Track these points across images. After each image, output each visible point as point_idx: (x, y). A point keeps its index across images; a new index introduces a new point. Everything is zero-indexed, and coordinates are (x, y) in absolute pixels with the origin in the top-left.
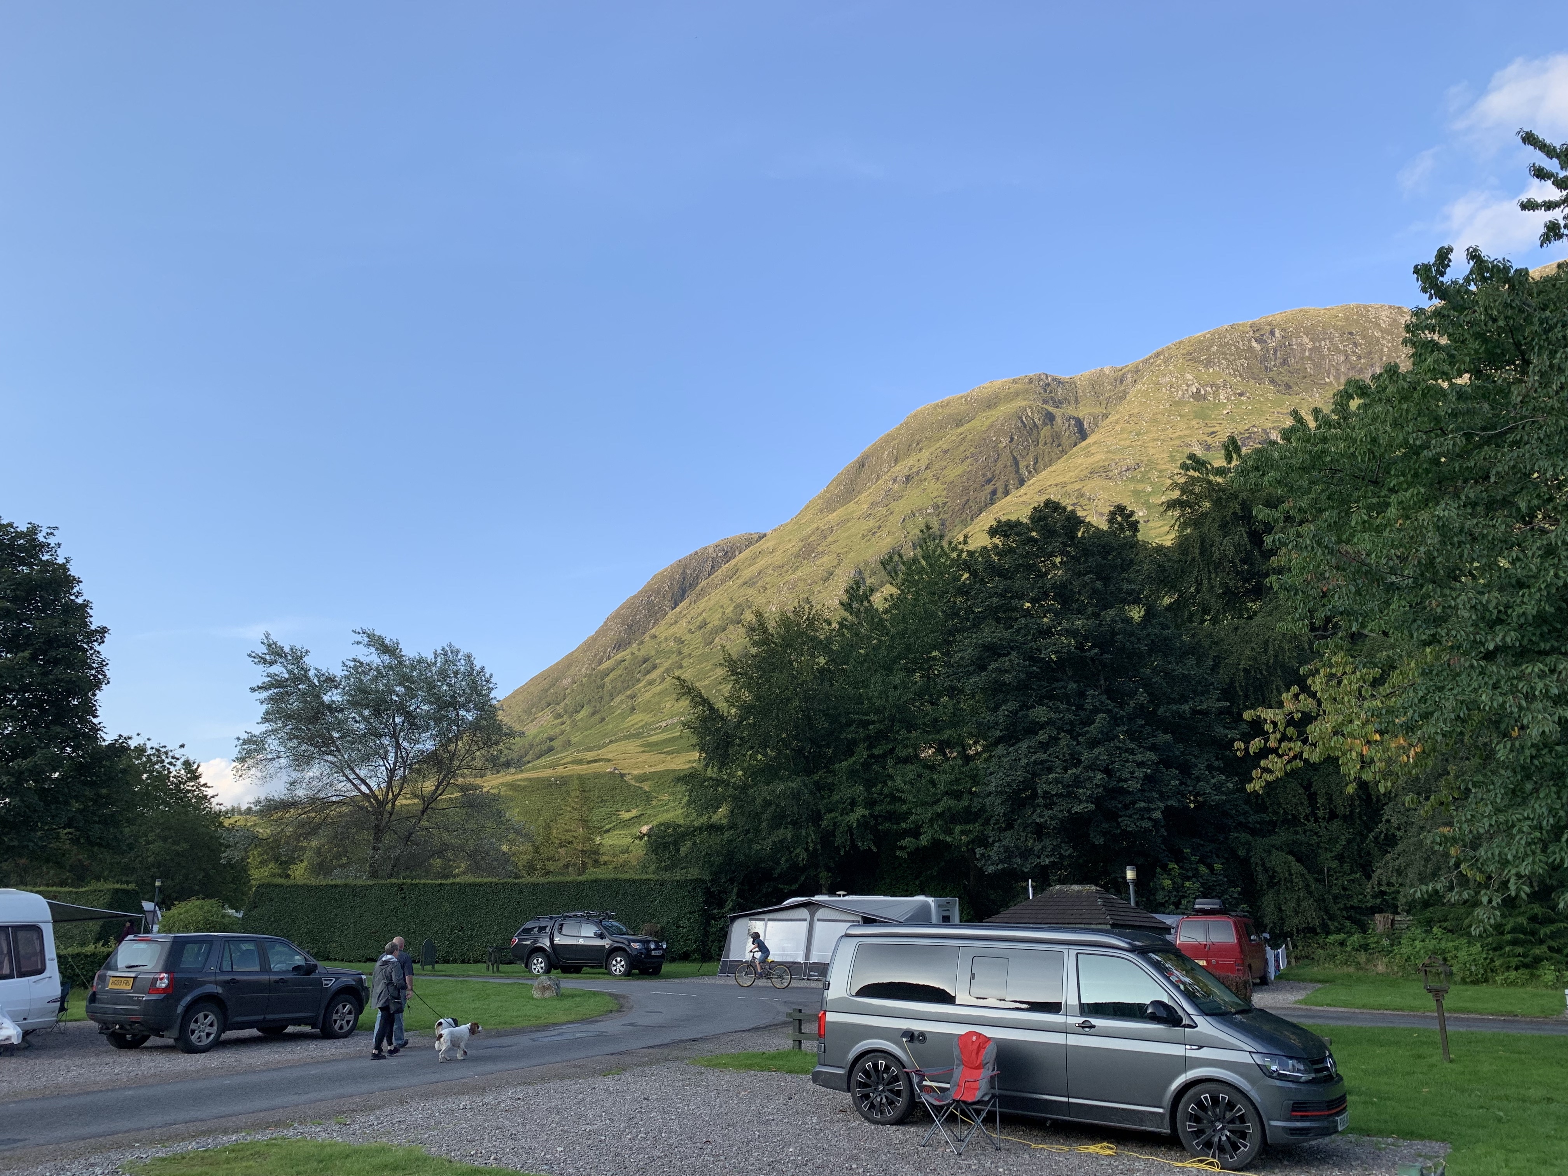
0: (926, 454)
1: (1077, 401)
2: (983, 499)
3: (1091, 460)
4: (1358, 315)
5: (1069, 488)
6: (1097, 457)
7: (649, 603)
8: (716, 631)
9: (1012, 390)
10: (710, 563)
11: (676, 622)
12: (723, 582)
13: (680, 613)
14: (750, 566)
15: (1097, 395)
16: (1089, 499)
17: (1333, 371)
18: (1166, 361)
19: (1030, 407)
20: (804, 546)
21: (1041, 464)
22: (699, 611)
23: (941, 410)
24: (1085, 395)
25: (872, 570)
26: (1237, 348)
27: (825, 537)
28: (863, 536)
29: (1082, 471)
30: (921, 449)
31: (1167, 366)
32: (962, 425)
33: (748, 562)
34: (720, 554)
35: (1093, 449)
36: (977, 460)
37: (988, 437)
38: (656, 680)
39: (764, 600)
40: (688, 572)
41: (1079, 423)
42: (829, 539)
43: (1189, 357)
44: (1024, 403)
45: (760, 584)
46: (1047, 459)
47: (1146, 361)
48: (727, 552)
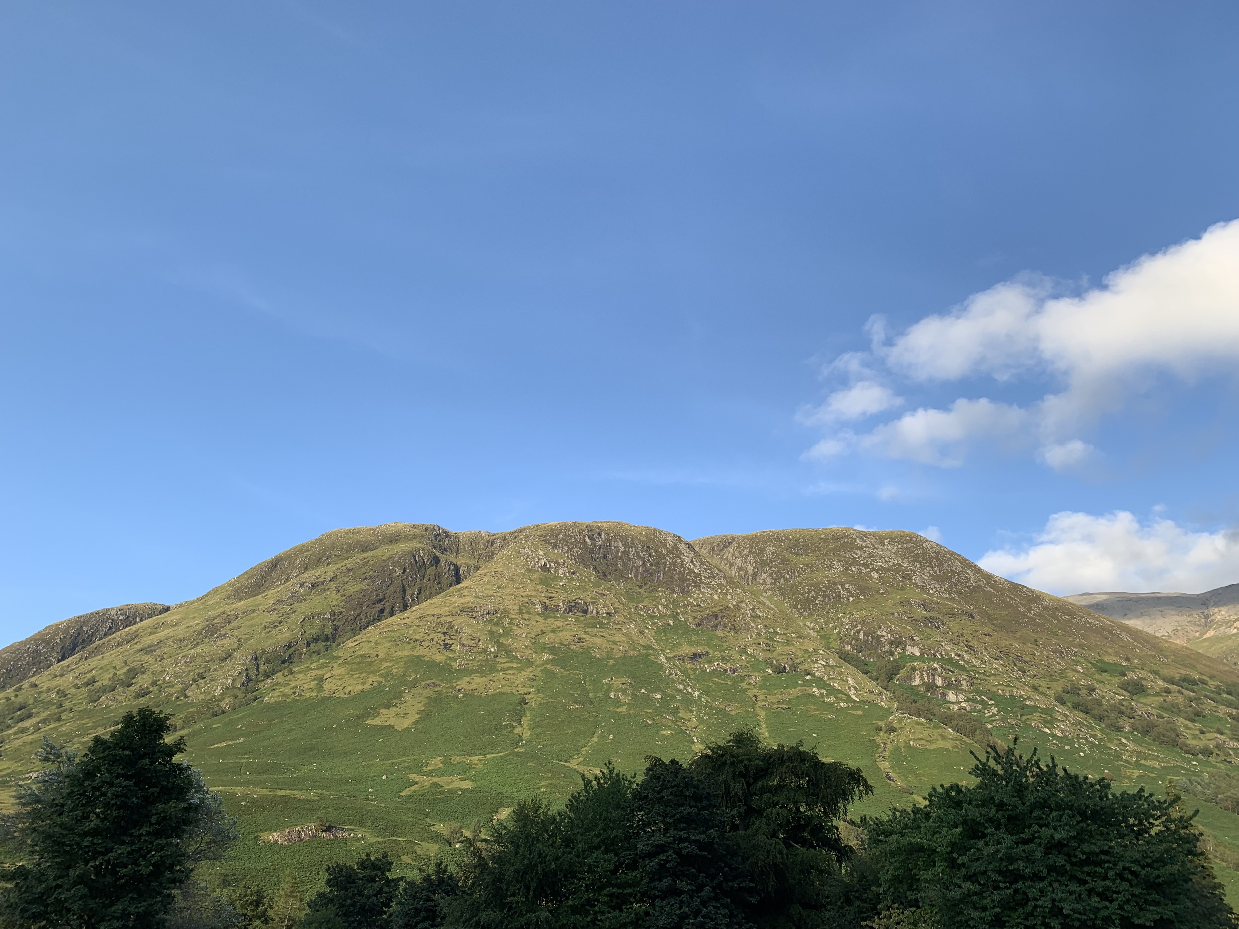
0: (332, 570)
1: (457, 552)
2: (373, 614)
3: (463, 600)
4: (654, 536)
5: (443, 619)
6: (468, 599)
7: (36, 651)
8: (104, 690)
9: (411, 533)
10: (108, 624)
11: (62, 675)
12: (119, 644)
13: (68, 666)
14: (151, 634)
15: (473, 550)
16: (457, 631)
17: (634, 570)
18: (526, 537)
19: (423, 549)
20: (208, 626)
21: (422, 596)
22: (90, 668)
23: (352, 536)
24: (465, 549)
25: (267, 658)
26: (576, 540)
27: (230, 622)
28: (265, 627)
29: (454, 607)
30: (329, 564)
31: (526, 541)
32: (367, 552)
33: (149, 630)
34: (121, 618)
35: (465, 592)
36: (374, 582)
37: (387, 566)
38: (28, 729)
39: (159, 669)
40: (85, 628)
41: (457, 569)
42: (233, 624)
43: (542, 538)
44: (419, 545)
45: (158, 652)
46: (428, 592)
47: (511, 534)
48: (128, 617)
